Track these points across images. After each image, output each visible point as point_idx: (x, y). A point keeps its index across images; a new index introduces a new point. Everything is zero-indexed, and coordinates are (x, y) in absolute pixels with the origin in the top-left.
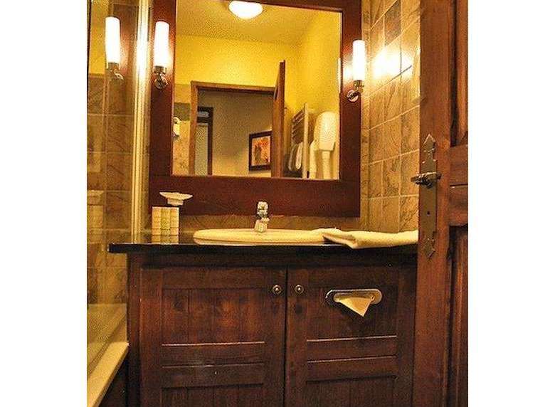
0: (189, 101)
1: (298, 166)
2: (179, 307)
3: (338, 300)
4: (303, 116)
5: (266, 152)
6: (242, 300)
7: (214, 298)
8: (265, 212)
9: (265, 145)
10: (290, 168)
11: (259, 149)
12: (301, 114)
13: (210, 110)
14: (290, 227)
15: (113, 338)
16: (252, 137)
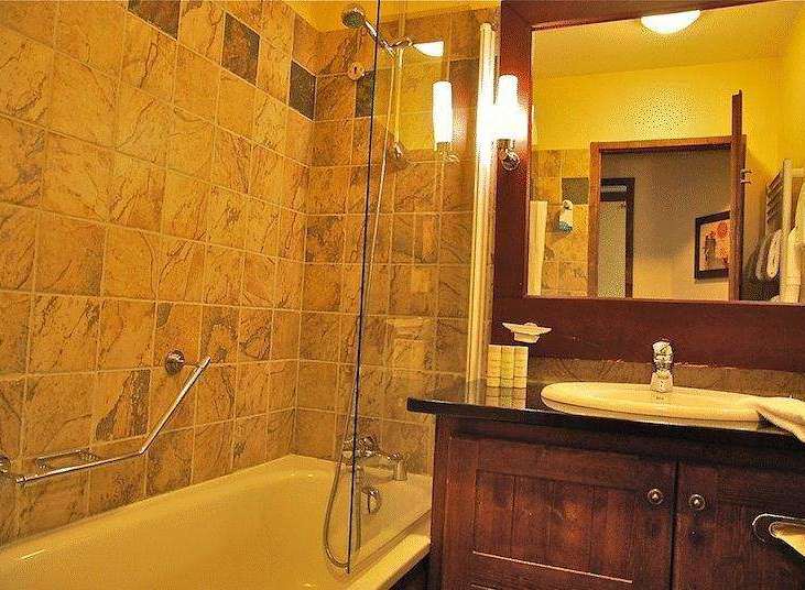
0: (587, 174)
1: (771, 272)
2: (499, 499)
3: (778, 535)
4: (782, 183)
5: (725, 247)
6: (597, 505)
7: (553, 494)
8: (668, 360)
9: (722, 235)
10: (759, 276)
11: (711, 242)
12: (778, 182)
13: (630, 182)
14: (722, 386)
15: (412, 529)
16: (700, 222)
